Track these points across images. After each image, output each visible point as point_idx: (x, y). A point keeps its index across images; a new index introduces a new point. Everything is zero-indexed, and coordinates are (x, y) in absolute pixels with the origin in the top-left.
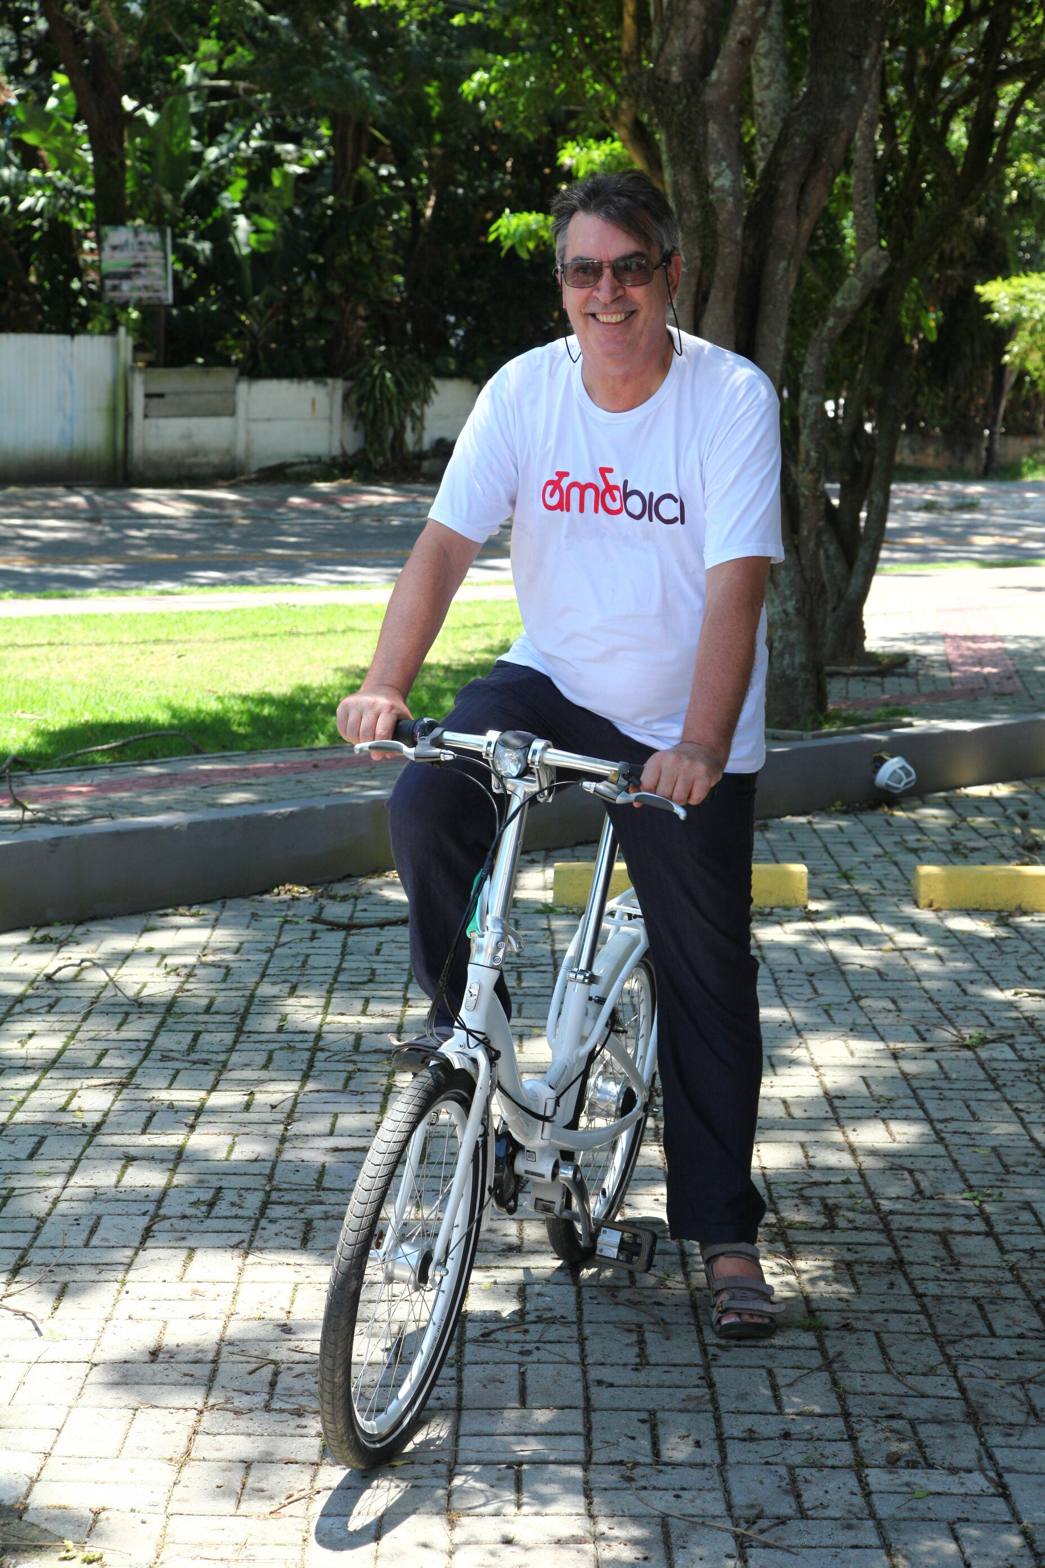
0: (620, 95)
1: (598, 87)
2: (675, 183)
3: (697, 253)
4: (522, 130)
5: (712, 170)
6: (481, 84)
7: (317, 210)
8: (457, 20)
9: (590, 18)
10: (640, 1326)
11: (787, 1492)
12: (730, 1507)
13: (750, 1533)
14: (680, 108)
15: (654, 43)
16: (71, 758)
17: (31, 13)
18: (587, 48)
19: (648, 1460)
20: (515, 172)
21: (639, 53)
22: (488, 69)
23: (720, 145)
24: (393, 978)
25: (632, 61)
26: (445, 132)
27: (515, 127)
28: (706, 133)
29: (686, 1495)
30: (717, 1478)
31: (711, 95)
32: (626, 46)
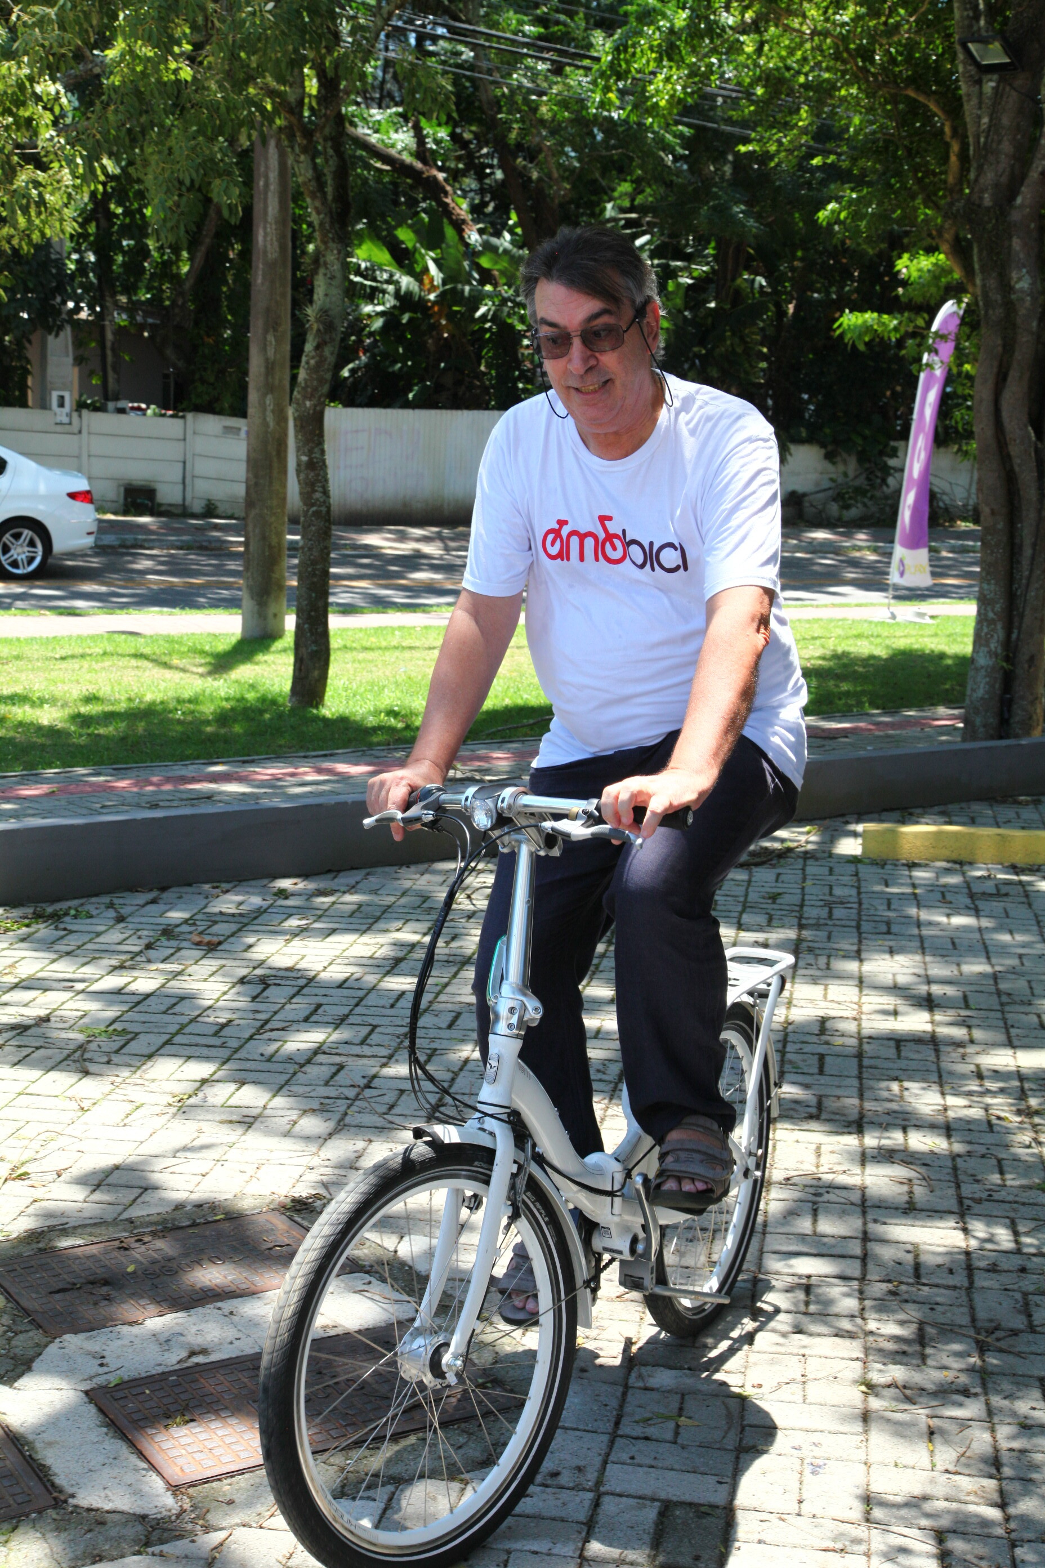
0: (945, 217)
1: (928, 211)
2: (984, 286)
3: (999, 342)
4: (865, 246)
5: (1014, 275)
6: (833, 211)
7: (702, 312)
8: (816, 161)
9: (923, 158)
10: (910, 1180)
11: (1020, 1312)
12: (974, 1320)
13: (989, 1340)
14: (989, 226)
15: (972, 176)
16: (494, 733)
17: (491, 166)
18: (919, 181)
19: (911, 1281)
20: (860, 280)
21: (961, 184)
22: (838, 199)
23: (1022, 256)
24: (731, 908)
25: (955, 190)
26: (805, 250)
27: (859, 244)
28: (1010, 246)
29: (939, 1308)
30: (965, 1298)
31: (1015, 216)
32: (951, 179)
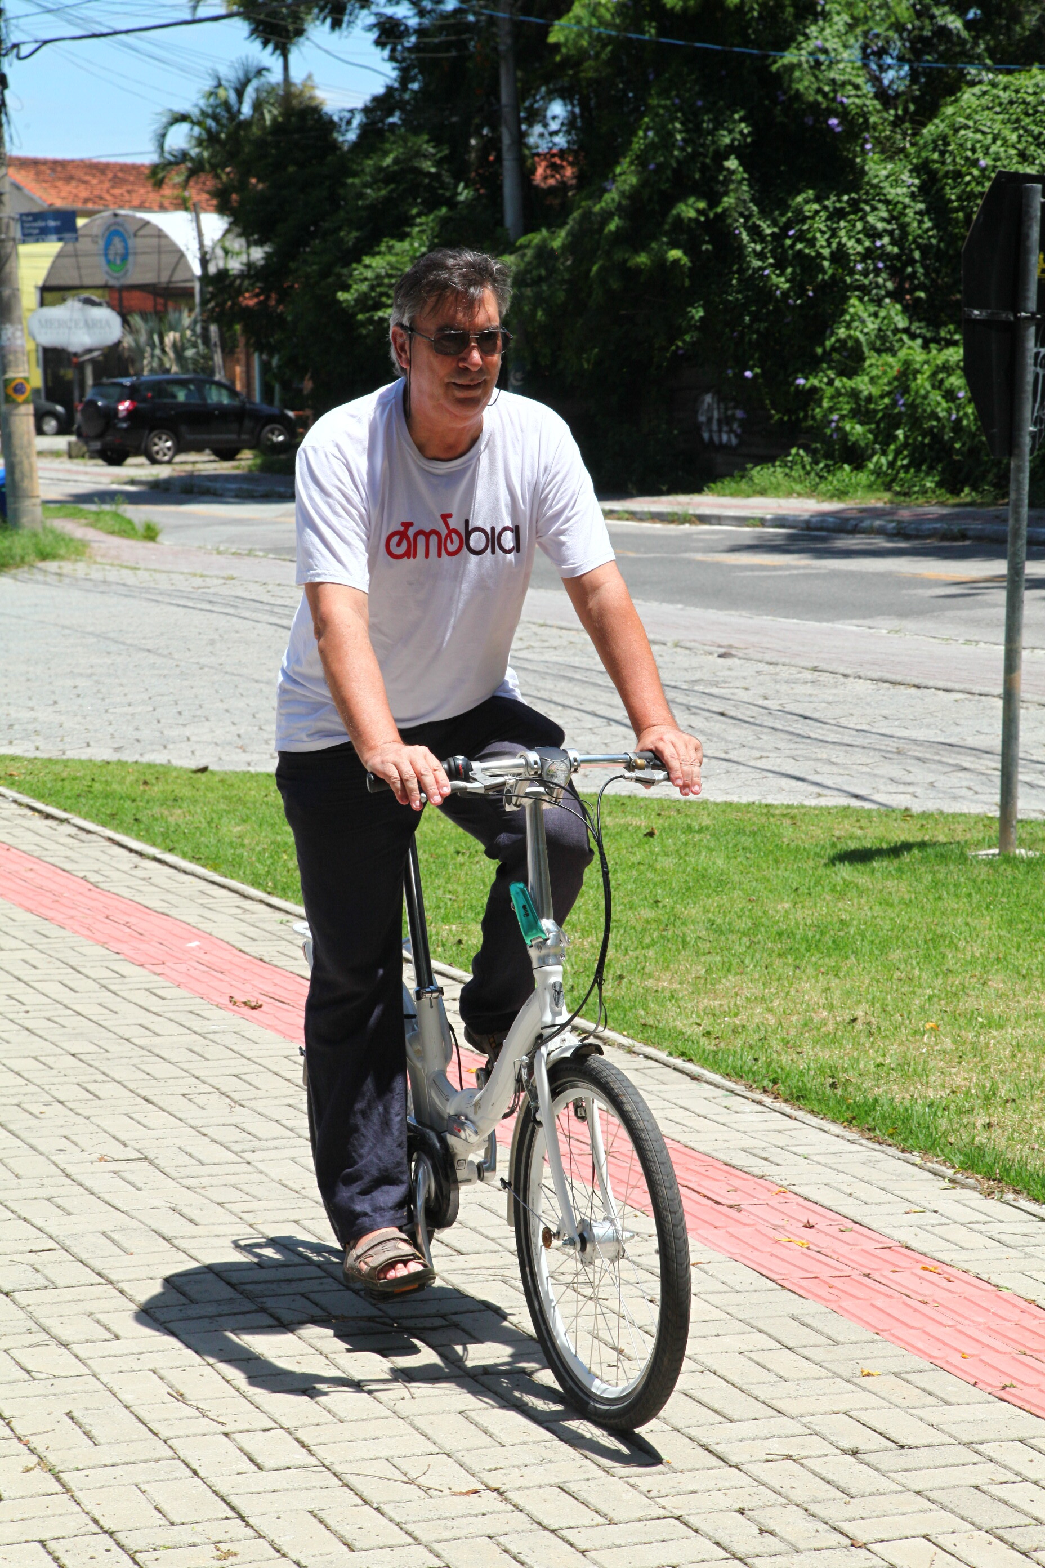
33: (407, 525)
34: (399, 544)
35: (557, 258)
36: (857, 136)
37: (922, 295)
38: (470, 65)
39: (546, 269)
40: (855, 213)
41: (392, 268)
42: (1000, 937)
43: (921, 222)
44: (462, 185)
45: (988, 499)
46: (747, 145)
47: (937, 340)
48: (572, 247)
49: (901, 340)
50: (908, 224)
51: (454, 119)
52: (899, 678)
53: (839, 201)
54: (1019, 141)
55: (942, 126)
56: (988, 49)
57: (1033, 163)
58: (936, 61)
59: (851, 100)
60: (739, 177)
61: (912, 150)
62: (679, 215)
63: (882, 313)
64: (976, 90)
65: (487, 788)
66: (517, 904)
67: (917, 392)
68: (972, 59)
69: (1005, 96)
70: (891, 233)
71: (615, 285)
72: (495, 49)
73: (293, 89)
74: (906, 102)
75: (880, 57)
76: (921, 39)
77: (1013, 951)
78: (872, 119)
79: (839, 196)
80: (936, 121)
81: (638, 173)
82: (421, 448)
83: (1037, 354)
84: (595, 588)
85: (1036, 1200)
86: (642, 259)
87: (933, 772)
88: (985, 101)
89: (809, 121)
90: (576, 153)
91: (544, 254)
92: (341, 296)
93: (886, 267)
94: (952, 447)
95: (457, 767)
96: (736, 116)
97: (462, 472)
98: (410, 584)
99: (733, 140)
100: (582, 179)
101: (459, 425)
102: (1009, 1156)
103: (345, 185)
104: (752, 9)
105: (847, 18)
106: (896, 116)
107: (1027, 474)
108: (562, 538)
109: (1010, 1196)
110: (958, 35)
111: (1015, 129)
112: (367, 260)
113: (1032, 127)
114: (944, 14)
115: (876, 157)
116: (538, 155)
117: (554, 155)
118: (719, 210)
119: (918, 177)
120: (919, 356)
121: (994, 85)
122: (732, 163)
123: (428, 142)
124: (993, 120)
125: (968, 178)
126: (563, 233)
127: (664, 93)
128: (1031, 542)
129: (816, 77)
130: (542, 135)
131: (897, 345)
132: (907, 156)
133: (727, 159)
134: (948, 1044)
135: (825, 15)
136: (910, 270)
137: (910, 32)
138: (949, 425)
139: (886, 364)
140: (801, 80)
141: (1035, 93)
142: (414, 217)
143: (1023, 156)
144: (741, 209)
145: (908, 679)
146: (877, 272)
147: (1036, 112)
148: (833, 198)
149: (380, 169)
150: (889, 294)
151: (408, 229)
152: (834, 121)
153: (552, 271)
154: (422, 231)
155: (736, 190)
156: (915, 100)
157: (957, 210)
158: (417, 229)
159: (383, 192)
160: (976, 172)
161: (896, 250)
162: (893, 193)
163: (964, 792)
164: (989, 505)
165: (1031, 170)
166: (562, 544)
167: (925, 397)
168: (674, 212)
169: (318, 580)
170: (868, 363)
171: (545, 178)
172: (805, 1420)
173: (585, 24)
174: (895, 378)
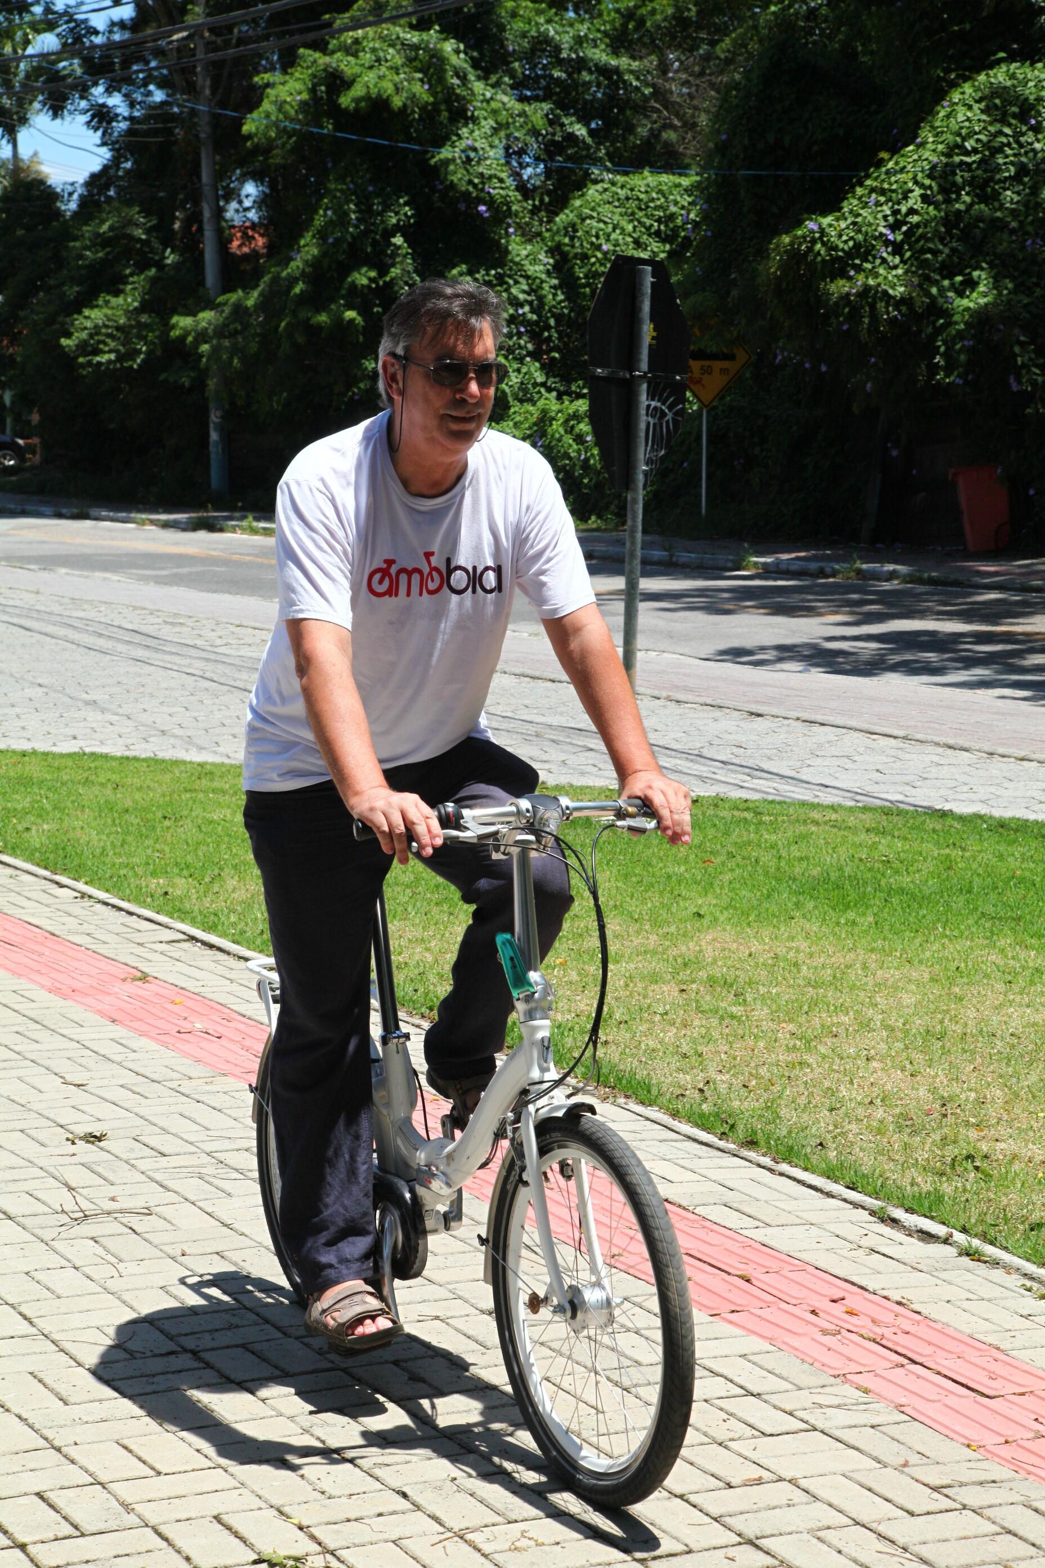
33: (390, 562)
34: (381, 582)
35: (251, 315)
36: (501, 221)
37: (557, 355)
38: (175, 149)
39: (241, 324)
40: (501, 285)
41: (109, 320)
42: (617, 888)
43: (555, 295)
44: (169, 250)
45: (611, 526)
46: (410, 226)
47: (568, 393)
48: (263, 305)
49: (539, 392)
50: (545, 296)
51: (162, 194)
52: (537, 674)
53: (488, 275)
54: (634, 231)
55: (571, 216)
56: (607, 154)
57: (646, 250)
58: (565, 161)
59: (496, 191)
60: (404, 251)
61: (547, 235)
62: (353, 282)
63: (524, 370)
64: (599, 187)
65: (481, 837)
66: (504, 956)
67: (553, 436)
68: (596, 161)
69: (622, 193)
70: (530, 303)
71: (300, 339)
72: (197, 136)
73: (21, 164)
74: (542, 194)
75: (520, 157)
76: (553, 142)
77: (628, 899)
78: (514, 208)
79: (487, 270)
80: (567, 211)
81: (318, 245)
82: (405, 483)
83: (649, 406)
84: (578, 630)
85: (642, 1103)
86: (323, 318)
87: (564, 751)
88: (606, 196)
89: (462, 207)
90: (267, 227)
91: (239, 310)
92: (64, 342)
93: (527, 331)
94: (581, 482)
95: (447, 814)
96: (401, 201)
97: (447, 509)
98: (391, 623)
99: (399, 220)
100: (270, 247)
101: (447, 460)
102: (622, 1067)
103: (67, 247)
104: (413, 112)
105: (492, 123)
106: (534, 205)
107: (641, 505)
108: (543, 578)
109: (621, 1100)
110: (584, 141)
111: (631, 221)
112: (87, 312)
113: (644, 220)
114: (571, 123)
115: (518, 239)
116: (233, 227)
117: (247, 228)
118: (388, 279)
119: (553, 257)
120: (554, 406)
121: (613, 183)
122: (398, 240)
123: (139, 213)
124: (613, 213)
125: (593, 260)
126: (255, 294)
127: (341, 179)
128: (644, 562)
129: (467, 171)
130: (237, 211)
131: (536, 396)
132: (543, 240)
133: (394, 236)
134: (574, 976)
135: (474, 120)
136: (546, 334)
137: (544, 137)
138: (579, 464)
139: (527, 412)
140: (455, 173)
141: (647, 192)
142: (127, 277)
143: (638, 244)
144: (406, 279)
145: (545, 675)
146: (520, 335)
147: (648, 207)
148: (483, 272)
149: (98, 235)
150: (529, 354)
151: (121, 287)
152: (482, 208)
153: (246, 326)
154: (135, 289)
155: (402, 263)
156: (549, 193)
157: (584, 286)
158: (130, 287)
159: (100, 255)
160: (599, 255)
161: (535, 317)
162: (532, 269)
163: (590, 769)
164: (611, 531)
165: (644, 255)
166: (543, 584)
167: (559, 440)
168: (350, 279)
169: (301, 616)
170: (512, 410)
171: (240, 246)
172: (450, 1287)
173: (273, 118)
174: (535, 424)
